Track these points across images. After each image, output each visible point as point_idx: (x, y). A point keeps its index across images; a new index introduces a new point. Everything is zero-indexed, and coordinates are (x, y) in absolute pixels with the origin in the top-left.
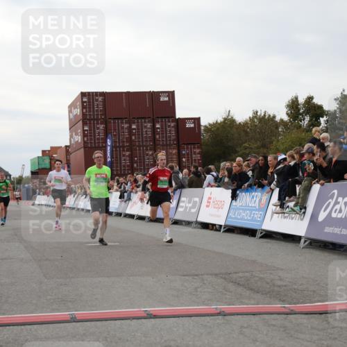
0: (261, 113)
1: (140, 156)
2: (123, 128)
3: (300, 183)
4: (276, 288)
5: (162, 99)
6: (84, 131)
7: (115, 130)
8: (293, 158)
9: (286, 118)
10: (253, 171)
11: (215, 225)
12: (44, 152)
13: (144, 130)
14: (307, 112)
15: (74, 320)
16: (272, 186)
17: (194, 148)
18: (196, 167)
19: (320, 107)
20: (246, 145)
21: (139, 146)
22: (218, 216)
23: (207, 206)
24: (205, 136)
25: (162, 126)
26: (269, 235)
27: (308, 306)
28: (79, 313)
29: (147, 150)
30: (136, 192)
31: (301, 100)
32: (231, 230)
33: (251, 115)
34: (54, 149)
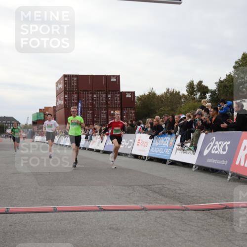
0: (171, 90)
1: (98, 114)
2: (88, 96)
3: (193, 132)
4: (177, 195)
5: (112, 80)
6: (65, 98)
7: (83, 98)
8: (189, 117)
9: (186, 93)
10: (165, 124)
11: (142, 156)
12: (40, 110)
13: (101, 98)
14: (199, 90)
15: (56, 211)
16: (177, 133)
17: (131, 110)
18: (132, 121)
19: (207, 88)
20: (162, 109)
21: (98, 108)
22: (144, 151)
23: (138, 145)
24: (137, 103)
25: (112, 96)
26: (174, 163)
27: (196, 206)
28: (59, 207)
29: (102, 110)
30: (95, 135)
31: (196, 83)
32: (151, 159)
33: (165, 91)
34: (47, 108)
